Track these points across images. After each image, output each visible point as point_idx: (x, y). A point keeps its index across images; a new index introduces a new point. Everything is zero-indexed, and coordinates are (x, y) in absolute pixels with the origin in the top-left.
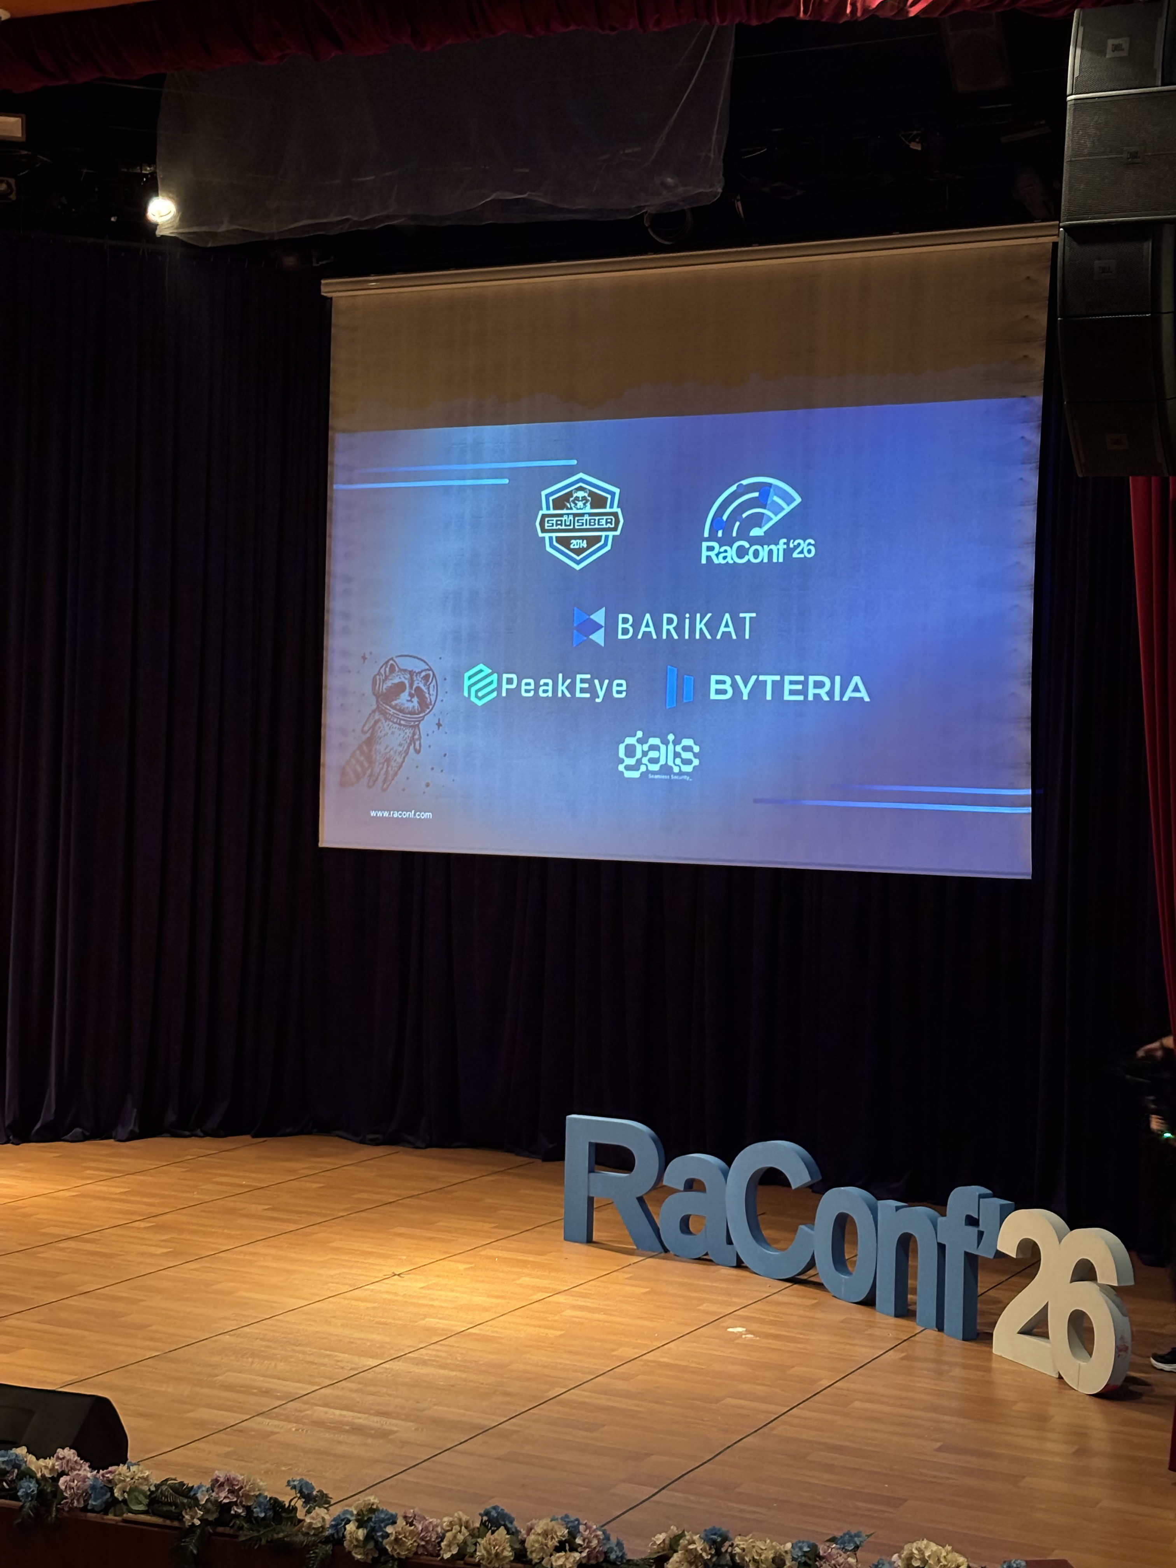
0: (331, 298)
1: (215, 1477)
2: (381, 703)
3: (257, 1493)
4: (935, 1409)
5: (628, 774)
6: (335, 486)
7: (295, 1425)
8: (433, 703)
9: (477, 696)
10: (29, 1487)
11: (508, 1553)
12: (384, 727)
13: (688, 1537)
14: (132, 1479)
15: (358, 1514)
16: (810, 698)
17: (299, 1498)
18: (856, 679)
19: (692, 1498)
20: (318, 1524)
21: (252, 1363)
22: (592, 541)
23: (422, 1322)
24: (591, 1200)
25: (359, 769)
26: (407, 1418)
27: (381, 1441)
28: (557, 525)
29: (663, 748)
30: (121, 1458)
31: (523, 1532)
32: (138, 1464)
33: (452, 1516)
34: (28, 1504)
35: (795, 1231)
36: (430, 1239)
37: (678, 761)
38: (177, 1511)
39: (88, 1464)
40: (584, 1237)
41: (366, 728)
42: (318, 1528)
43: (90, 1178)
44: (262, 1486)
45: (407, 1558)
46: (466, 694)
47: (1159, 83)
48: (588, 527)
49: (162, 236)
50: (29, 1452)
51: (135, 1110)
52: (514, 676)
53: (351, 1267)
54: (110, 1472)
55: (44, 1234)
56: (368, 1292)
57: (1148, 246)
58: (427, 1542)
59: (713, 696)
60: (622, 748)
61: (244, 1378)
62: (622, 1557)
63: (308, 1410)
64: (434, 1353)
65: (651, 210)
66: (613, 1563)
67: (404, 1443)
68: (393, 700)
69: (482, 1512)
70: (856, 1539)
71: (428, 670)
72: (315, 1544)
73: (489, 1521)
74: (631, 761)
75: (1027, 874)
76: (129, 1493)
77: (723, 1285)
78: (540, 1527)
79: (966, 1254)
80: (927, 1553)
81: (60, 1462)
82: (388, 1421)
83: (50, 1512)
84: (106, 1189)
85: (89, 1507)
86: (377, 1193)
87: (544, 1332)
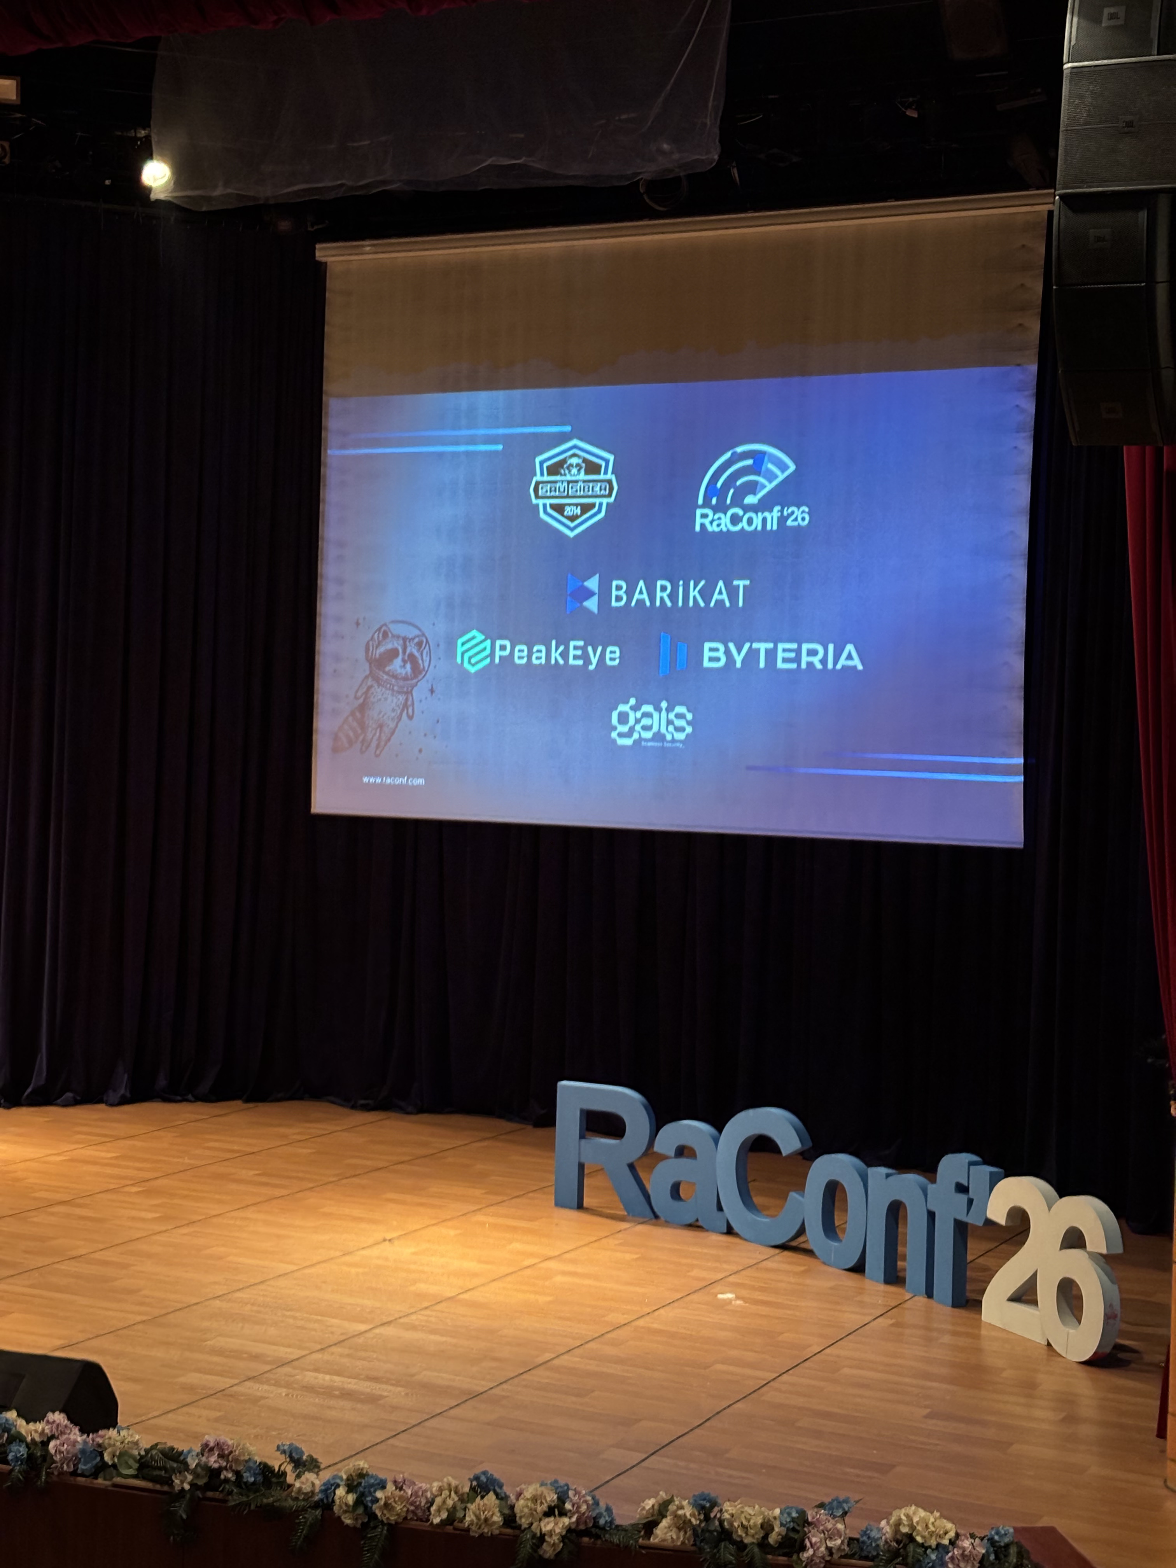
0: (326, 263)
1: (204, 1441)
3: (247, 1458)
4: (927, 1376)
6: (329, 452)
7: (285, 1390)
8: (426, 669)
9: (469, 662)
10: (19, 1451)
11: (497, 1518)
13: (677, 1503)
14: (122, 1443)
15: (348, 1479)
16: (804, 666)
17: (289, 1463)
18: (850, 647)
19: (682, 1463)
20: (307, 1488)
21: (243, 1328)
22: (586, 508)
23: (413, 1288)
24: (581, 1167)
25: (351, 734)
26: (397, 1383)
27: (371, 1406)
29: (656, 715)
30: (111, 1422)
31: (513, 1497)
32: (128, 1428)
33: (442, 1481)
34: (17, 1468)
35: (785, 1198)
36: (420, 1205)
37: (671, 728)
38: (167, 1475)
39: (78, 1428)
40: (575, 1203)
41: (359, 694)
42: (308, 1493)
43: (81, 1143)
44: (252, 1451)
45: (397, 1523)
46: (459, 660)
47: (1156, 52)
49: (158, 200)
50: (19, 1415)
51: (126, 1074)
53: (342, 1232)
54: (100, 1436)
55: (35, 1199)
56: (358, 1258)
57: (1143, 215)
58: (416, 1507)
60: (615, 716)
61: (235, 1343)
62: (611, 1522)
63: (298, 1375)
64: (425, 1318)
65: (646, 176)
66: (603, 1529)
67: (395, 1408)
69: (472, 1477)
70: (845, 1505)
72: (304, 1510)
73: (479, 1485)
74: (624, 729)
75: (1018, 843)
76: (119, 1457)
77: (713, 1252)
78: (529, 1491)
79: (956, 1221)
80: (916, 1519)
81: (50, 1426)
82: (378, 1386)
83: (38, 1476)
84: (97, 1154)
85: (78, 1471)
86: (368, 1159)
87: (535, 1297)
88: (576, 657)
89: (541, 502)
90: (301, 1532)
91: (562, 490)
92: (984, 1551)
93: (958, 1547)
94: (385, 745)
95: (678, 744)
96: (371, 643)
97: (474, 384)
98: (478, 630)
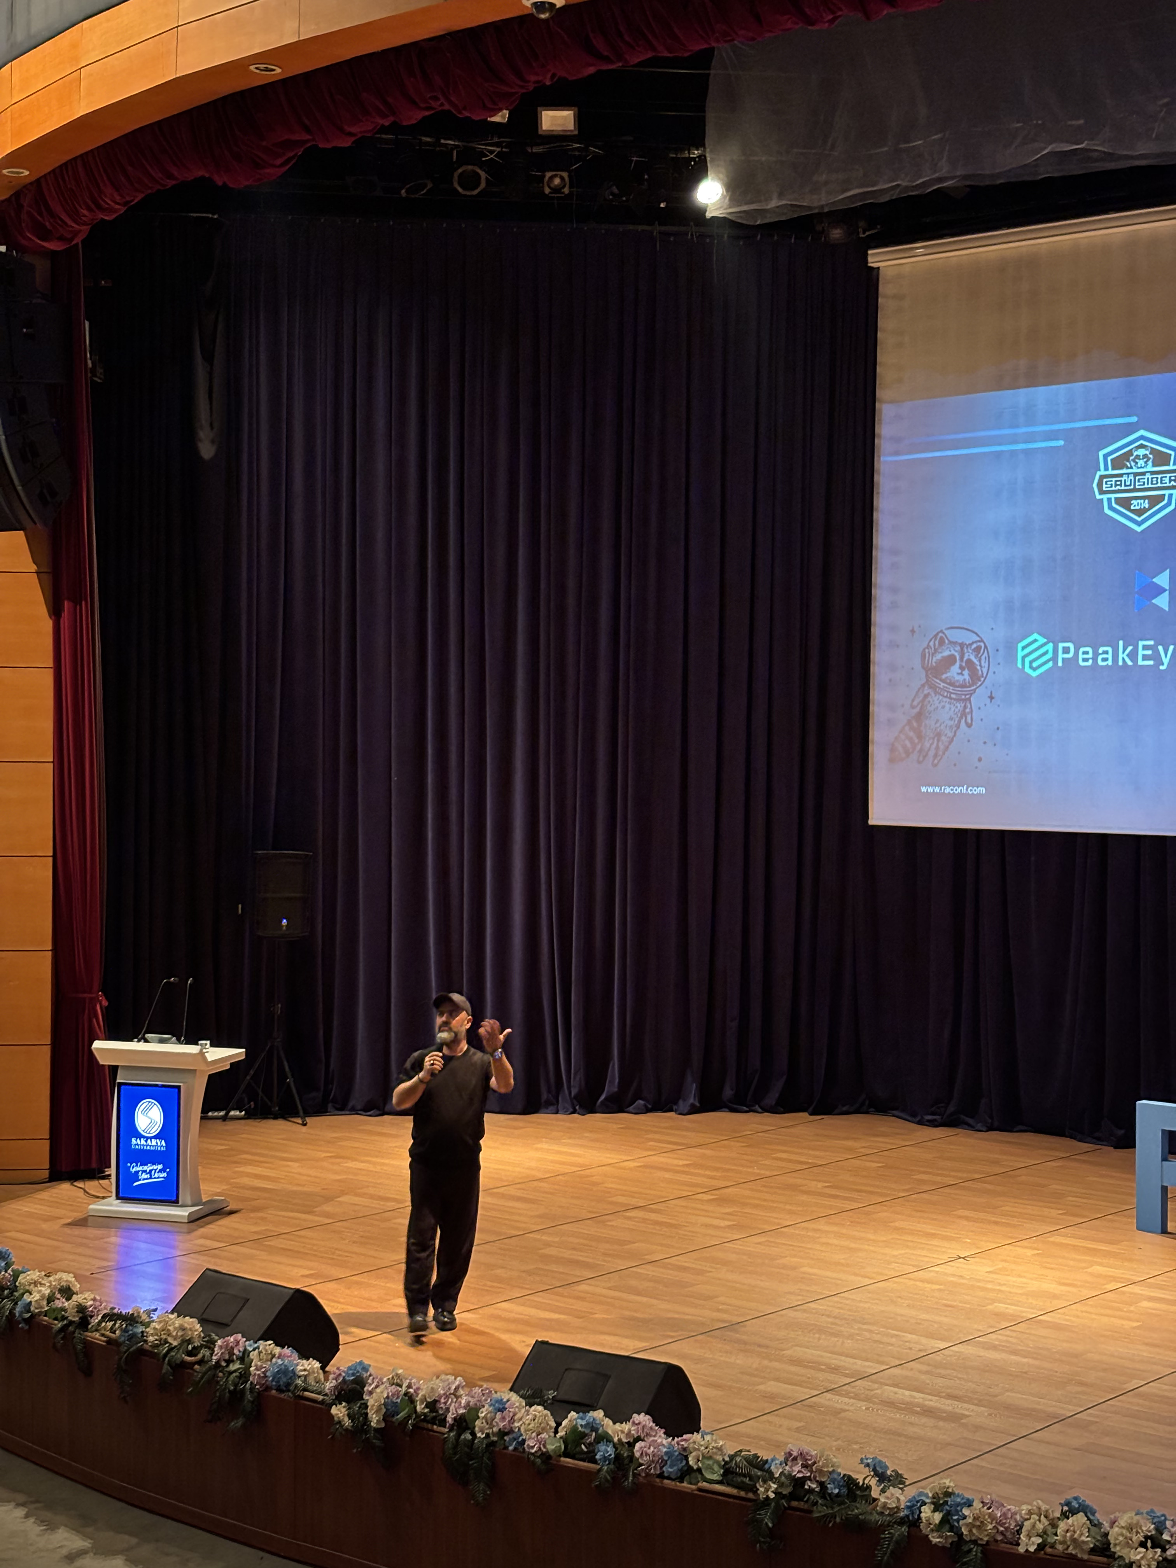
0: (878, 268)
1: (788, 1450)
2: (930, 676)
3: (831, 1469)
6: (882, 459)
7: (865, 1403)
8: (985, 675)
9: (1031, 667)
10: (605, 1451)
12: (933, 701)
14: (706, 1448)
15: (934, 1498)
17: (873, 1477)
20: (892, 1504)
21: (819, 1339)
22: (1155, 501)
23: (990, 1307)
24: (1164, 1189)
26: (980, 1403)
27: (953, 1425)
28: (1116, 485)
30: (694, 1426)
31: (1106, 1524)
32: (711, 1433)
33: (1031, 1504)
34: (605, 1468)
36: (996, 1223)
38: (751, 1483)
39: (663, 1430)
40: (1159, 1227)
41: (915, 703)
42: (894, 1508)
43: (654, 1150)
44: (835, 1462)
45: (986, 1544)
46: (1019, 665)
48: (1150, 486)
49: (712, 217)
50: (606, 1415)
51: (694, 1085)
52: (1070, 645)
53: (915, 1248)
54: (685, 1440)
55: (612, 1203)
56: (932, 1274)
58: (1006, 1529)
61: (810, 1354)
63: (877, 1389)
64: (1005, 1338)
67: (977, 1428)
68: (943, 674)
69: (1062, 1500)
71: (979, 641)
72: (889, 1525)
73: (1069, 1508)
76: (703, 1462)
78: (1124, 1520)
81: (636, 1427)
82: (960, 1405)
83: (626, 1476)
84: (669, 1161)
85: (666, 1474)
86: (938, 1175)
87: (1119, 1322)
88: (1145, 657)
89: (1105, 497)
90: (887, 1548)
91: (1128, 483)
94: (944, 754)
96: (927, 650)
97: (1032, 379)
98: (1040, 634)
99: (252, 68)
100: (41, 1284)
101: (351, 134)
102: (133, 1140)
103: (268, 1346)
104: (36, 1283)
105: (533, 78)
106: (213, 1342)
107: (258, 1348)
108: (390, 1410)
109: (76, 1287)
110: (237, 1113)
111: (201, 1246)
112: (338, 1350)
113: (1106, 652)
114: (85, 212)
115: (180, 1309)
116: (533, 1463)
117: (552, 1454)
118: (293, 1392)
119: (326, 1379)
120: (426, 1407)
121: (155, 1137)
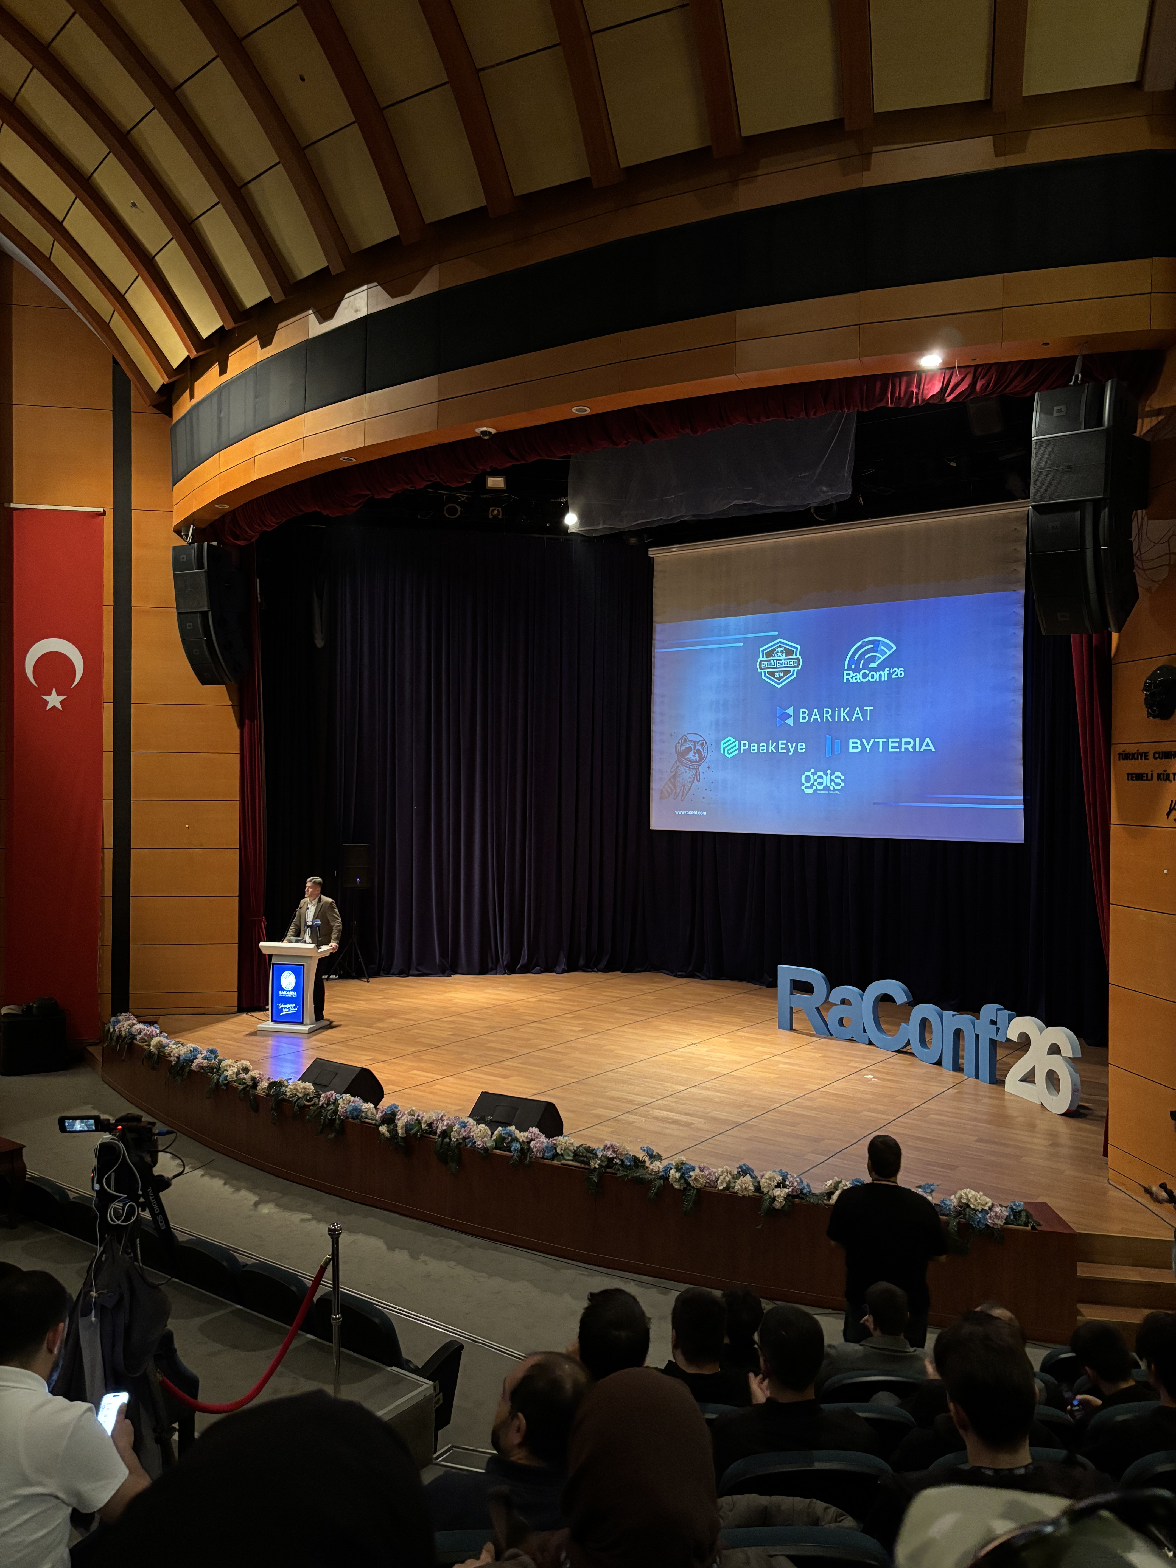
0: (654, 558)
1: (605, 1144)
3: (626, 1153)
4: (975, 1119)
5: (807, 791)
6: (656, 650)
7: (644, 1118)
9: (728, 753)
10: (516, 1146)
11: (752, 1188)
13: (843, 1183)
14: (565, 1143)
15: (676, 1166)
16: (903, 750)
17: (647, 1156)
18: (928, 740)
19: (845, 1162)
20: (656, 1169)
21: (624, 1086)
23: (706, 1068)
24: (791, 1008)
25: (670, 791)
26: (700, 1117)
27: (686, 1128)
29: (825, 777)
30: (560, 1133)
31: (759, 1177)
32: (568, 1136)
33: (723, 1167)
34: (516, 1154)
35: (899, 1026)
36: (710, 1026)
37: (833, 784)
38: (587, 1160)
39: (544, 1135)
40: (789, 1027)
41: (672, 770)
42: (656, 1171)
43: (544, 992)
44: (628, 1149)
45: (701, 1188)
46: (722, 752)
47: (1083, 428)
49: (571, 532)
50: (516, 1128)
51: (564, 959)
52: (747, 743)
53: (671, 1039)
54: (555, 1140)
55: (523, 1020)
56: (679, 1053)
57: (1078, 514)
58: (710, 1180)
59: (851, 750)
60: (803, 778)
61: (619, 1094)
62: (810, 1192)
63: (650, 1111)
64: (713, 1084)
65: (814, 505)
66: (805, 1195)
67: (699, 1129)
69: (738, 1166)
70: (932, 1187)
72: (654, 1180)
73: (742, 1171)
74: (808, 784)
75: (1022, 841)
76: (564, 1150)
77: (862, 1053)
78: (768, 1175)
79: (991, 1039)
80: (970, 1196)
81: (531, 1134)
82: (690, 1118)
83: (526, 1158)
84: (551, 997)
85: (545, 1157)
86: (683, 1002)
87: (768, 1075)
88: (782, 749)
89: (763, 671)
90: (653, 1191)
92: (1007, 1214)
93: (994, 1212)
95: (837, 792)
99: (341, 459)
100: (232, 1066)
101: (391, 492)
102: (280, 992)
103: (348, 1097)
104: (230, 1066)
105: (481, 468)
106: (320, 1095)
107: (342, 1097)
108: (408, 1127)
109: (251, 1067)
110: (334, 977)
111: (315, 1045)
112: (383, 1097)
113: (763, 746)
114: (258, 527)
115: (302, 1079)
116: (480, 1152)
117: (489, 1148)
118: (360, 1120)
119: (377, 1113)
120: (427, 1126)
121: (292, 990)
